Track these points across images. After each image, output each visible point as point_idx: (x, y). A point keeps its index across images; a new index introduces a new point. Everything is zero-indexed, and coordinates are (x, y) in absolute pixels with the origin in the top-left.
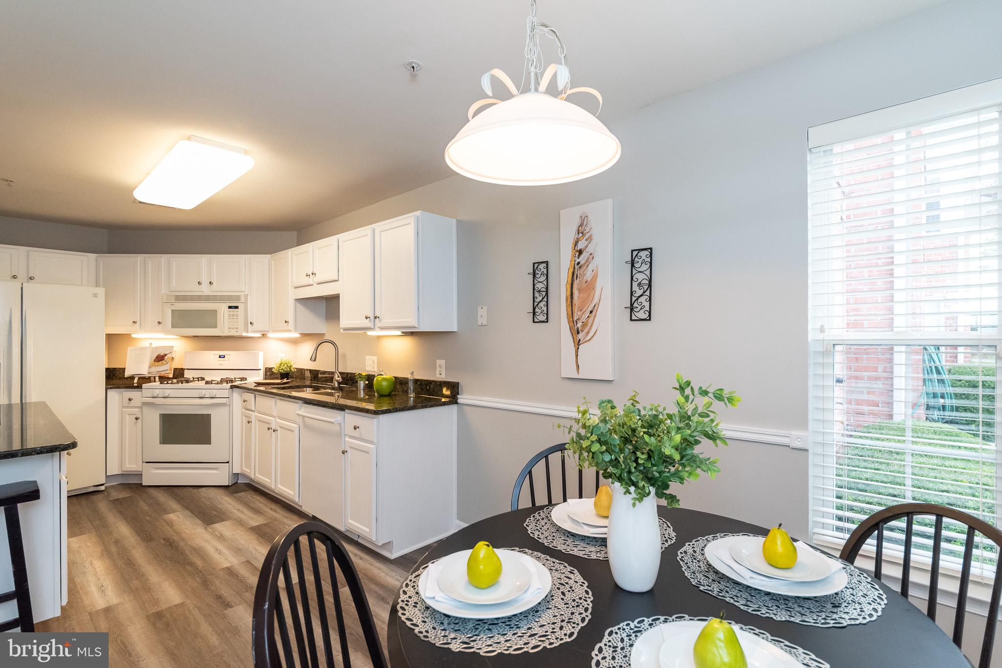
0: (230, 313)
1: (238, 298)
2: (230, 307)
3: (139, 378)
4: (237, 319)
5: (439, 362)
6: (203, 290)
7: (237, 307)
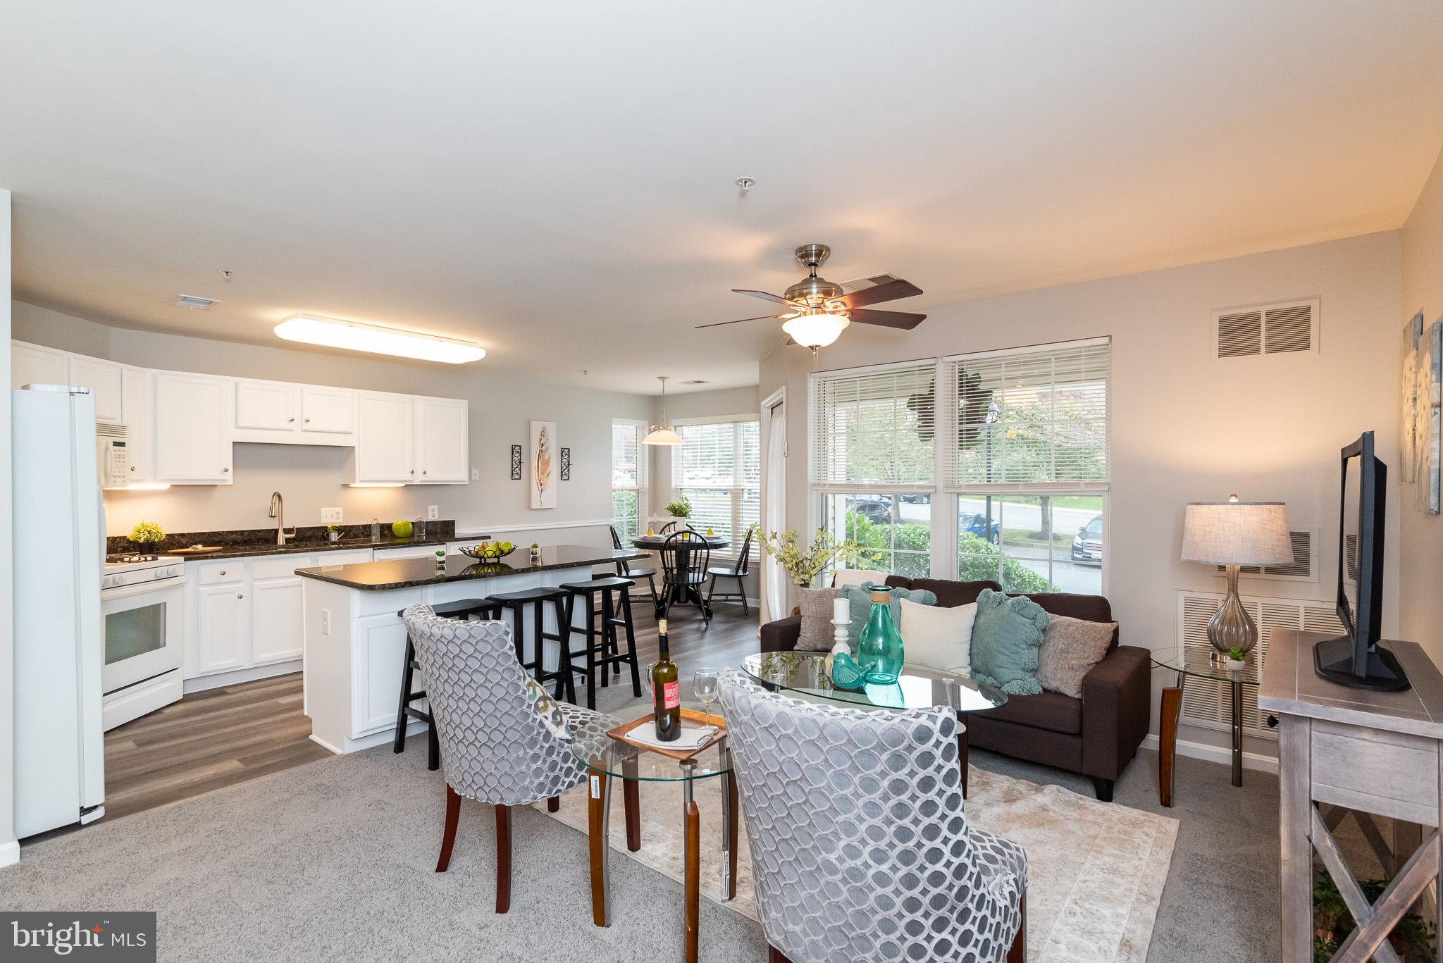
0: (115, 453)
2: (115, 444)
4: (124, 462)
5: (431, 507)
7: (123, 444)
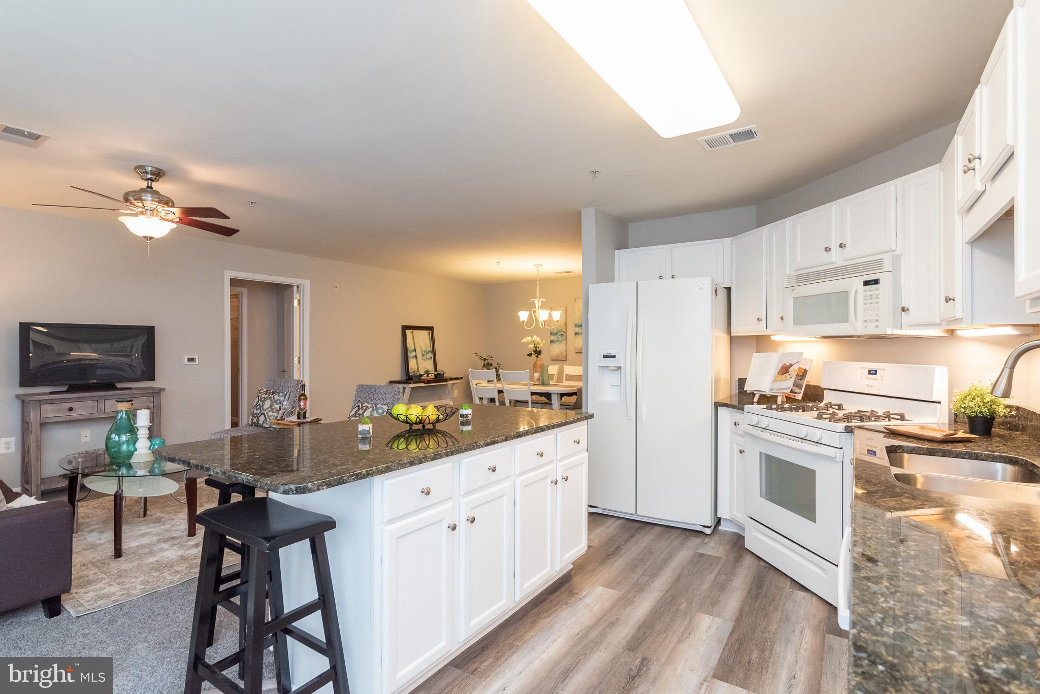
0: (866, 294)
1: (879, 263)
2: (867, 283)
3: (761, 395)
4: (877, 303)
6: (834, 261)
7: (876, 282)
